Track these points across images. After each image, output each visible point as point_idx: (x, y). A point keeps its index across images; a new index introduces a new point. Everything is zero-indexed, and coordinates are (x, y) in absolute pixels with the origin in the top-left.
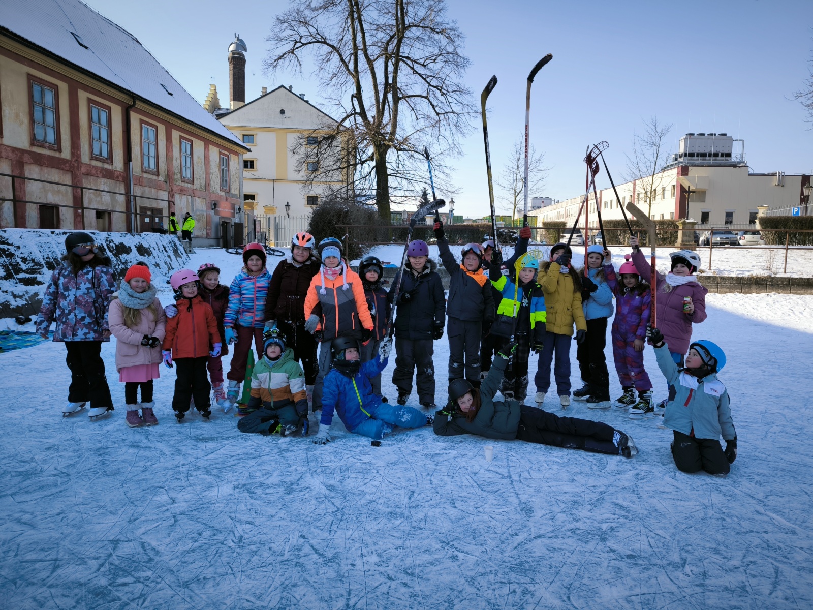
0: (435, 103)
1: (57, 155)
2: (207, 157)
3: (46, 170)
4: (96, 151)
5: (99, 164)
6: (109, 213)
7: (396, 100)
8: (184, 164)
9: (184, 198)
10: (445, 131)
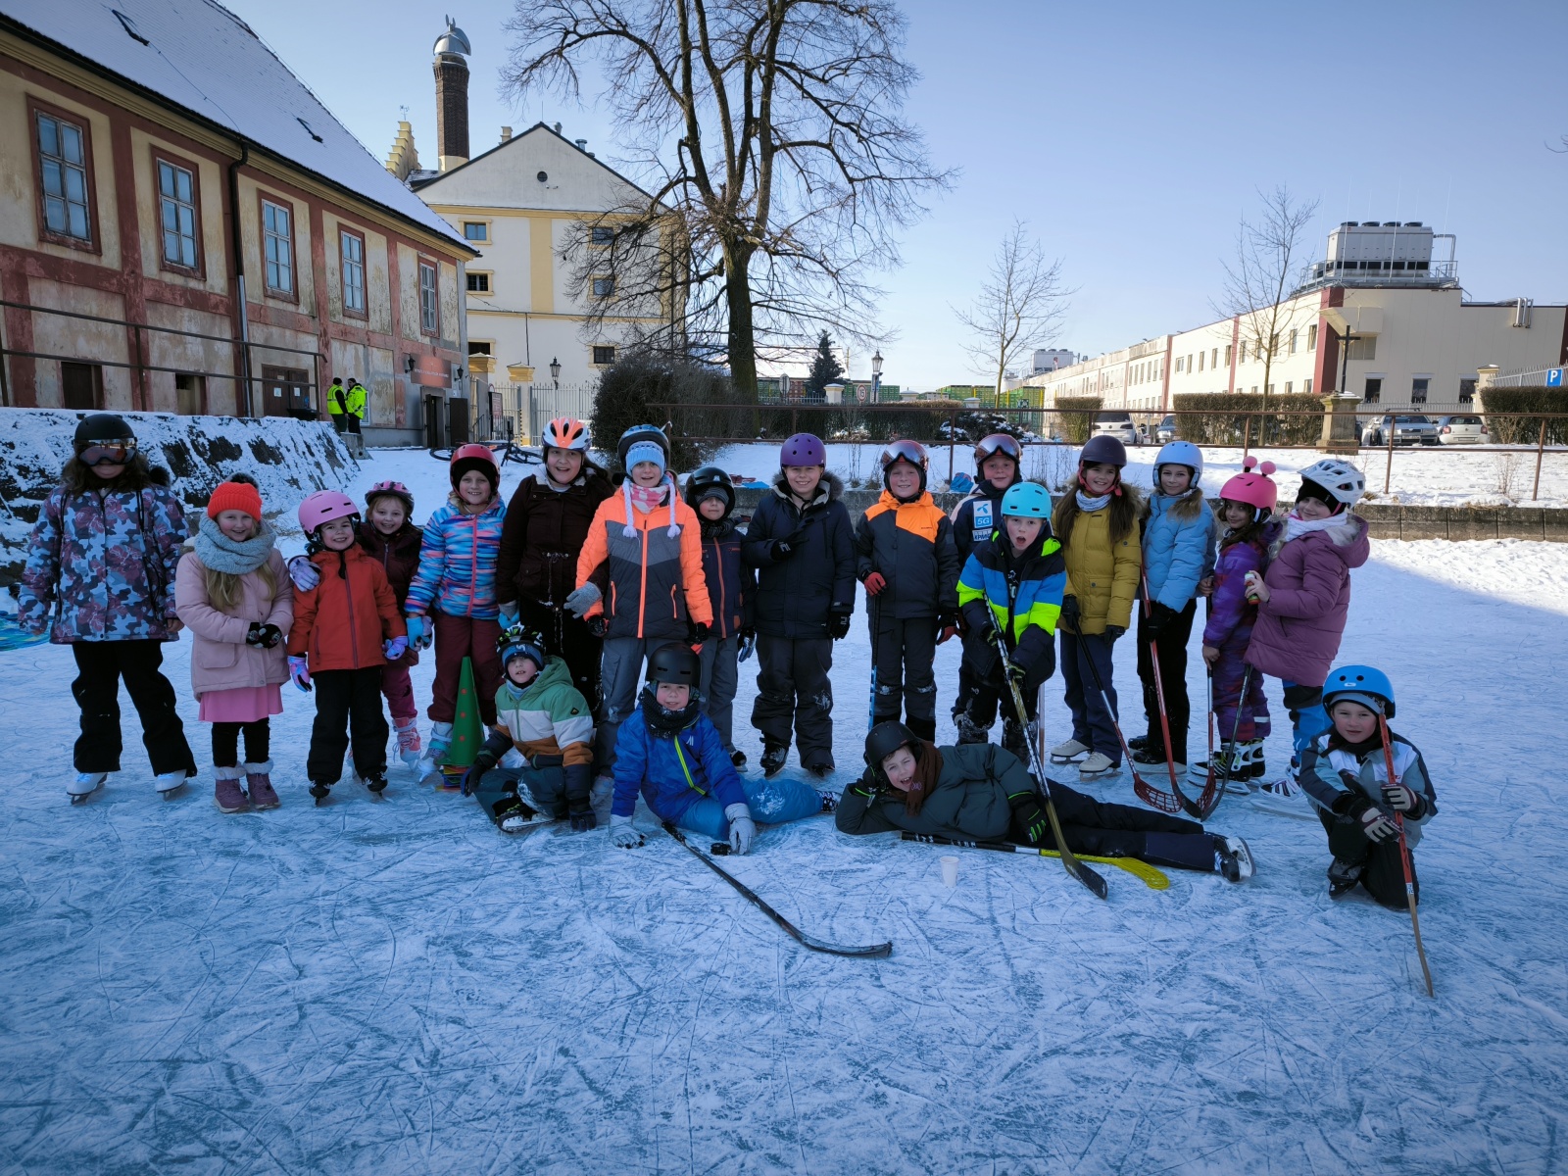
0: (845, 158)
1: (92, 260)
2: (393, 267)
3: (71, 290)
4: (171, 254)
5: (178, 280)
6: (202, 378)
7: (768, 151)
8: (347, 280)
9: (350, 348)
10: (866, 215)
